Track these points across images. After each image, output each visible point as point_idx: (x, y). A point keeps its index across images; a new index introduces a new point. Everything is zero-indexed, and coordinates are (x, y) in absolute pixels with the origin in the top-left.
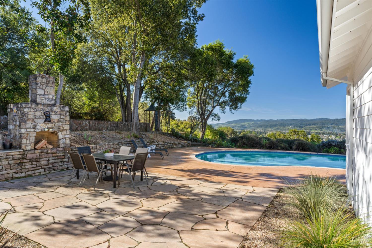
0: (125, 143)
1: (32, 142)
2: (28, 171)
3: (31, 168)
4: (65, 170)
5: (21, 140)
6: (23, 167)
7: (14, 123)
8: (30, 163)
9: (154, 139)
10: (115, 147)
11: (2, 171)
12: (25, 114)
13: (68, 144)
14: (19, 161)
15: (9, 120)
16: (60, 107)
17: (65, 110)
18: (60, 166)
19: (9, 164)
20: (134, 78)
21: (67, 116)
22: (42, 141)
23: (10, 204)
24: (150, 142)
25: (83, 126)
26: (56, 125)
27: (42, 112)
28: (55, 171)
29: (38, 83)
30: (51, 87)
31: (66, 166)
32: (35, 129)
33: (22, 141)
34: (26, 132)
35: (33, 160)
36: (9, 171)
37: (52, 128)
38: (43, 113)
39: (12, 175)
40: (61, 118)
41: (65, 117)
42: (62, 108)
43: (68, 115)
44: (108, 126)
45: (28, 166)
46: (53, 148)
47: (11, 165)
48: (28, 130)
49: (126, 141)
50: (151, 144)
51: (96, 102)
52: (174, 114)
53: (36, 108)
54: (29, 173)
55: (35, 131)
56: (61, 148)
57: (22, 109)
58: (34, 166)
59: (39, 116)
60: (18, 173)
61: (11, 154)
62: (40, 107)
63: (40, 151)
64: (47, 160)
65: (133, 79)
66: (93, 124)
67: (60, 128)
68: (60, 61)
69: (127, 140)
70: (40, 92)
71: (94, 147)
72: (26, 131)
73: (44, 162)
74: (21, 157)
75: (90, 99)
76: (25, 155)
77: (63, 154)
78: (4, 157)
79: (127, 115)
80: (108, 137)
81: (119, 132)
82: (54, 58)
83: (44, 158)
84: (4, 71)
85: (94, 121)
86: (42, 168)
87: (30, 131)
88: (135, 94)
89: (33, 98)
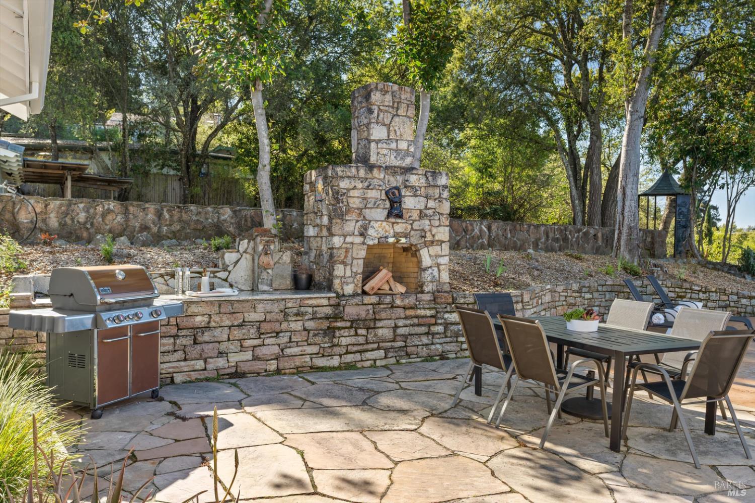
0: (600, 288)
1: (356, 274)
2: (347, 353)
3: (353, 345)
4: (437, 358)
5: (333, 267)
6: (336, 341)
7: (318, 221)
8: (352, 332)
9: (691, 283)
10: (572, 301)
11: (290, 347)
12: (341, 195)
13: (445, 283)
14: (325, 324)
15: (307, 214)
16: (425, 175)
17: (439, 183)
18: (423, 345)
19: (305, 329)
20: (627, 86)
21: (444, 201)
22: (379, 271)
23: (301, 453)
24: (677, 290)
25: (473, 237)
26: (415, 227)
27: (381, 191)
28: (410, 360)
29: (373, 107)
30: (405, 119)
31: (438, 346)
32: (365, 238)
33: (334, 270)
34: (344, 246)
35: (358, 324)
36: (305, 348)
37: (406, 236)
38: (383, 192)
39: (311, 359)
40: (429, 205)
41: (437, 205)
42: (430, 179)
43: (446, 199)
44: (540, 239)
45: (348, 338)
46: (406, 292)
47: (309, 333)
48: (349, 239)
49: (603, 283)
50: (682, 297)
51: (495, 178)
52: (716, 208)
53: (367, 179)
54: (349, 358)
55: (364, 243)
56: (428, 293)
57: (335, 182)
58: (361, 340)
59: (373, 200)
60: (323, 356)
61: (310, 302)
62: (377, 176)
63: (374, 299)
64: (393, 325)
65: (624, 89)
66: (500, 233)
67: (425, 237)
68: (422, 54)
69: (606, 281)
70: (378, 132)
71: (516, 296)
72: (344, 242)
73: (384, 332)
74: (331, 312)
75: (480, 172)
76: (341, 308)
77: (433, 312)
78: (295, 310)
79: (590, 208)
80: (549, 268)
81: (576, 254)
82: (407, 48)
83: (385, 319)
84: (302, 113)
85: (501, 223)
86: (379, 348)
87: (352, 243)
88: (628, 136)
89: (361, 151)
